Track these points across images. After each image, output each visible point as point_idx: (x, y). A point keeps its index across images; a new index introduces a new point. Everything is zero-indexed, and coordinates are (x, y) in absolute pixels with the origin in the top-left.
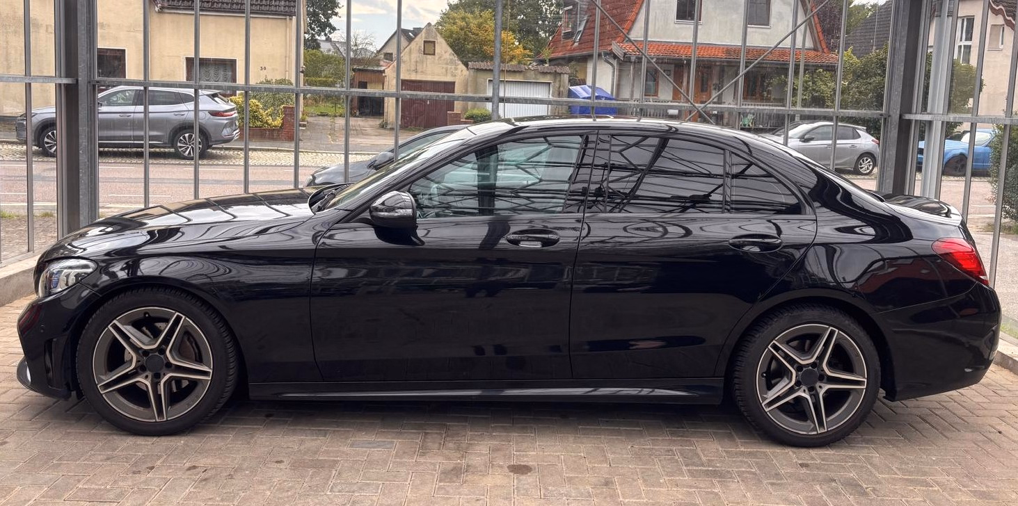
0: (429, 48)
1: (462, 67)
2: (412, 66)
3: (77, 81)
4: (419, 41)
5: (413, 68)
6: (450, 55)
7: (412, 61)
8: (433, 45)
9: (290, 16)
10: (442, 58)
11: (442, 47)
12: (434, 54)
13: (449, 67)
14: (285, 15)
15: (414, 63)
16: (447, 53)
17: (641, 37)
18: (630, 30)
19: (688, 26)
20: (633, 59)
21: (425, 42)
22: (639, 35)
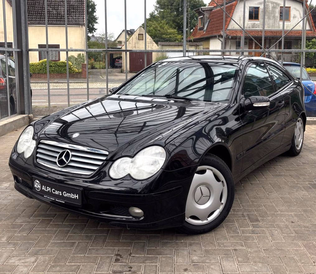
0: (141, 37)
1: (155, 44)
2: (133, 45)
3: (22, 50)
4: (135, 35)
5: (134, 46)
6: (150, 39)
7: (133, 43)
8: (142, 35)
9: (82, 25)
10: (147, 41)
11: (146, 36)
12: (143, 40)
13: (150, 45)
14: (80, 25)
15: (134, 44)
16: (149, 39)
17: (234, 28)
18: (228, 25)
19: (254, 22)
20: (230, 37)
21: (139, 34)
22: (233, 27)
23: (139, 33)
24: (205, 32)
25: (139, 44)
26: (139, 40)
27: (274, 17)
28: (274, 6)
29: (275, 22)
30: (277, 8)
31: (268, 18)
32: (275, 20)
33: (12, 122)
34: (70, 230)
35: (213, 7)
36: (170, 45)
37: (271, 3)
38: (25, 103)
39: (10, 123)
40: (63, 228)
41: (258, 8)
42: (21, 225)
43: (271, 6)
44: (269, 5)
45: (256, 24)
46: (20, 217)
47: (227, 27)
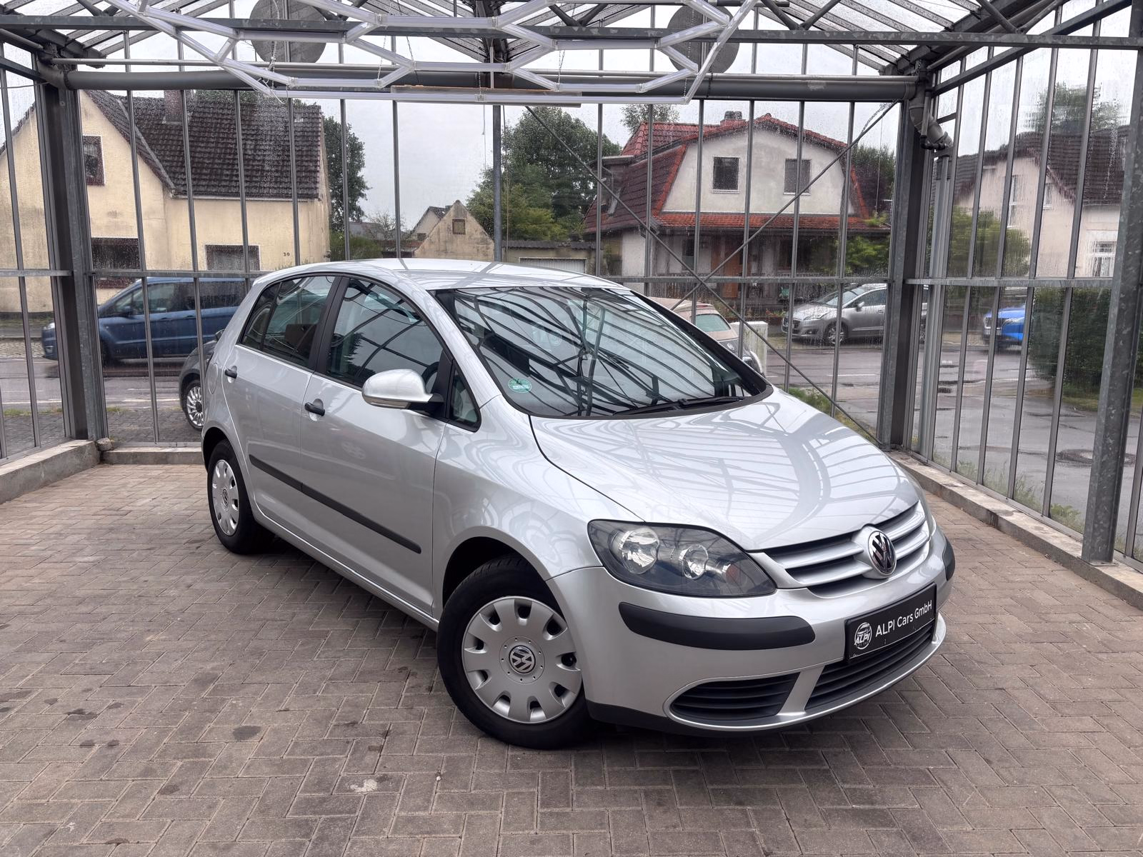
0: (458, 227)
1: (493, 246)
2: (441, 246)
3: (73, 273)
4: (449, 219)
5: (442, 248)
6: (481, 233)
7: (441, 241)
8: (462, 223)
9: (311, 198)
10: (473, 238)
11: (473, 226)
12: (464, 233)
13: (481, 246)
14: (307, 198)
15: (443, 243)
16: (478, 232)
18: (665, 201)
19: (726, 196)
20: (668, 231)
21: (455, 221)
22: (677, 207)
23: (455, 216)
24: (611, 218)
25: (455, 245)
26: (454, 233)
28: (772, 157)
30: (779, 162)
33: (38, 465)
35: (633, 156)
36: (525, 248)
37: (765, 151)
41: (737, 160)
43: (764, 156)
44: (759, 154)
47: (664, 206)
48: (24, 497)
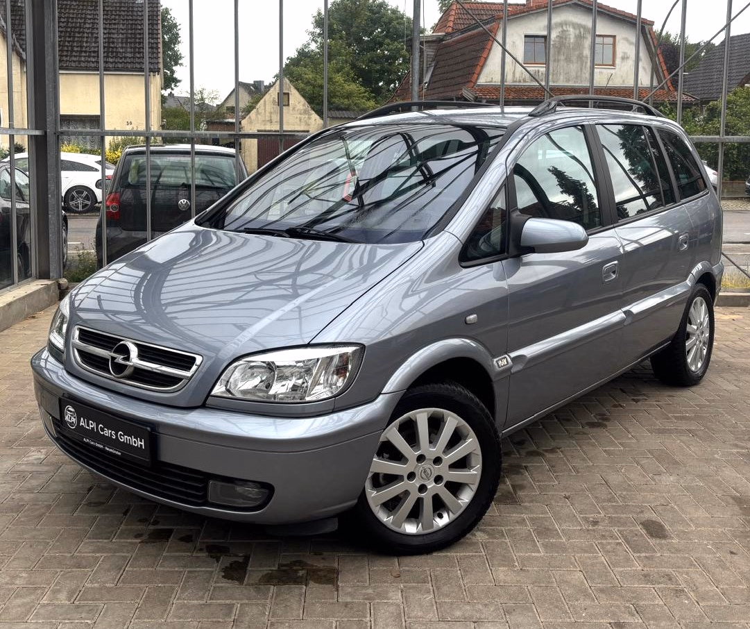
0: (283, 100)
1: (315, 116)
3: (46, 132)
4: (273, 93)
5: (268, 118)
6: (304, 105)
7: (267, 112)
8: (287, 96)
9: (154, 72)
10: (296, 109)
11: (296, 99)
12: (288, 105)
13: (303, 116)
15: (269, 115)
16: (302, 103)
17: (491, 82)
18: (479, 75)
19: (537, 69)
21: (279, 93)
22: (489, 79)
23: (280, 90)
26: (279, 105)
27: (580, 57)
28: (580, 33)
29: (581, 69)
30: (586, 38)
31: (566, 59)
32: (582, 65)
33: (24, 298)
34: (213, 572)
35: (444, 34)
37: (574, 28)
38: (51, 255)
39: (19, 299)
40: (198, 567)
41: (544, 38)
42: (97, 559)
43: (572, 32)
44: (567, 31)
45: (540, 74)
46: (89, 538)
47: (477, 79)
48: (17, 326)
